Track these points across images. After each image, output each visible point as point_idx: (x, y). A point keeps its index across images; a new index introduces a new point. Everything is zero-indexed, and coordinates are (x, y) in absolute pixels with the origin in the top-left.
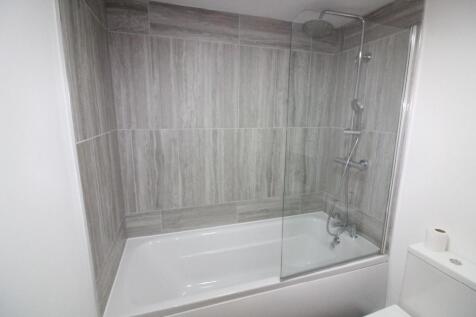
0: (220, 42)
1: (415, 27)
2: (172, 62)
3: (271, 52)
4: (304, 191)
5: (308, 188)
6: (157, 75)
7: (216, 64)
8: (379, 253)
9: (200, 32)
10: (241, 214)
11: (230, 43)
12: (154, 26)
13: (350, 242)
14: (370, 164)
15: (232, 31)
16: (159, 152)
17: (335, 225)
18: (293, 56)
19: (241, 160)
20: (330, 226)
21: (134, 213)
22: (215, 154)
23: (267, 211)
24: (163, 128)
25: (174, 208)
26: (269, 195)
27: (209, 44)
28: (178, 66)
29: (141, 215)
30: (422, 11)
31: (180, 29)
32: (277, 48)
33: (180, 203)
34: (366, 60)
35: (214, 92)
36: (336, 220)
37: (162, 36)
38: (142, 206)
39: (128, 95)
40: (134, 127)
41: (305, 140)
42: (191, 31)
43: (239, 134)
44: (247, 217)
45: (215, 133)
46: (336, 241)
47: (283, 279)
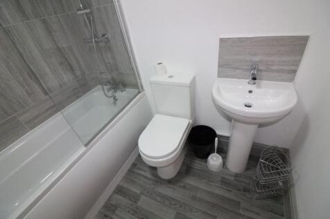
8: (139, 92)
13: (122, 95)
14: (109, 35)
17: (109, 90)
20: (106, 92)
26: (47, 94)
36: (109, 87)
46: (115, 99)
47: (86, 145)
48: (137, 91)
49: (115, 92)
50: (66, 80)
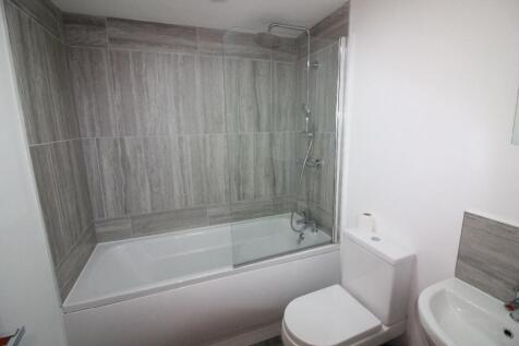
0: (181, 54)
1: (343, 39)
2: (132, 73)
3: (230, 62)
4: (275, 194)
5: (279, 191)
6: (118, 86)
7: (177, 74)
8: (331, 242)
9: (159, 44)
10: (210, 217)
11: (189, 54)
12: (112, 40)
13: (311, 236)
14: (323, 163)
15: (191, 43)
16: (124, 158)
17: (298, 222)
18: (254, 64)
19: (208, 165)
20: (294, 223)
21: (101, 219)
22: (182, 160)
23: (238, 213)
24: (127, 135)
25: (144, 213)
26: (239, 198)
27: (169, 55)
28: (139, 77)
29: (109, 220)
30: (347, 24)
31: (140, 42)
32: (237, 58)
33: (149, 207)
34: (314, 67)
35: (177, 100)
36: (300, 218)
37: (121, 49)
38: (110, 212)
39: (90, 104)
40: (98, 135)
41: (271, 144)
42: (150, 44)
43: (204, 140)
44: (218, 219)
45: (180, 139)
46: (301, 237)
47: (235, 266)
48: (328, 238)
49: (305, 228)
50: (263, 193)
